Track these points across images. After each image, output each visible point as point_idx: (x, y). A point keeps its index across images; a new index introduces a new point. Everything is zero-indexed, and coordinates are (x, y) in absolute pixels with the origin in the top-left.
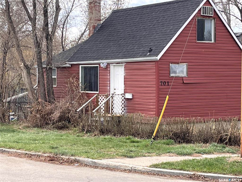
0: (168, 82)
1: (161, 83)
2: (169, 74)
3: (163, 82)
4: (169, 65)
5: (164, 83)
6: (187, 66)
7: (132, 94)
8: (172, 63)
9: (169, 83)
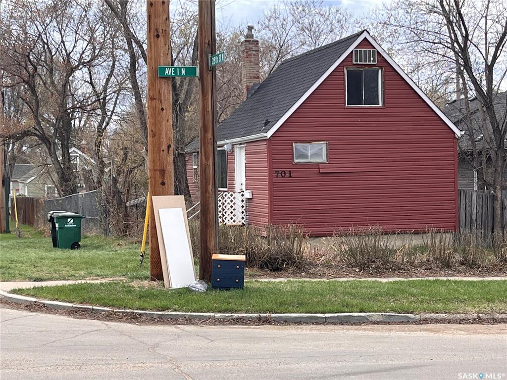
0: (290, 172)
1: (276, 174)
2: (292, 159)
3: (280, 172)
4: (292, 145)
5: (281, 174)
6: (326, 145)
7: (251, 191)
8: (296, 142)
9: (292, 174)
